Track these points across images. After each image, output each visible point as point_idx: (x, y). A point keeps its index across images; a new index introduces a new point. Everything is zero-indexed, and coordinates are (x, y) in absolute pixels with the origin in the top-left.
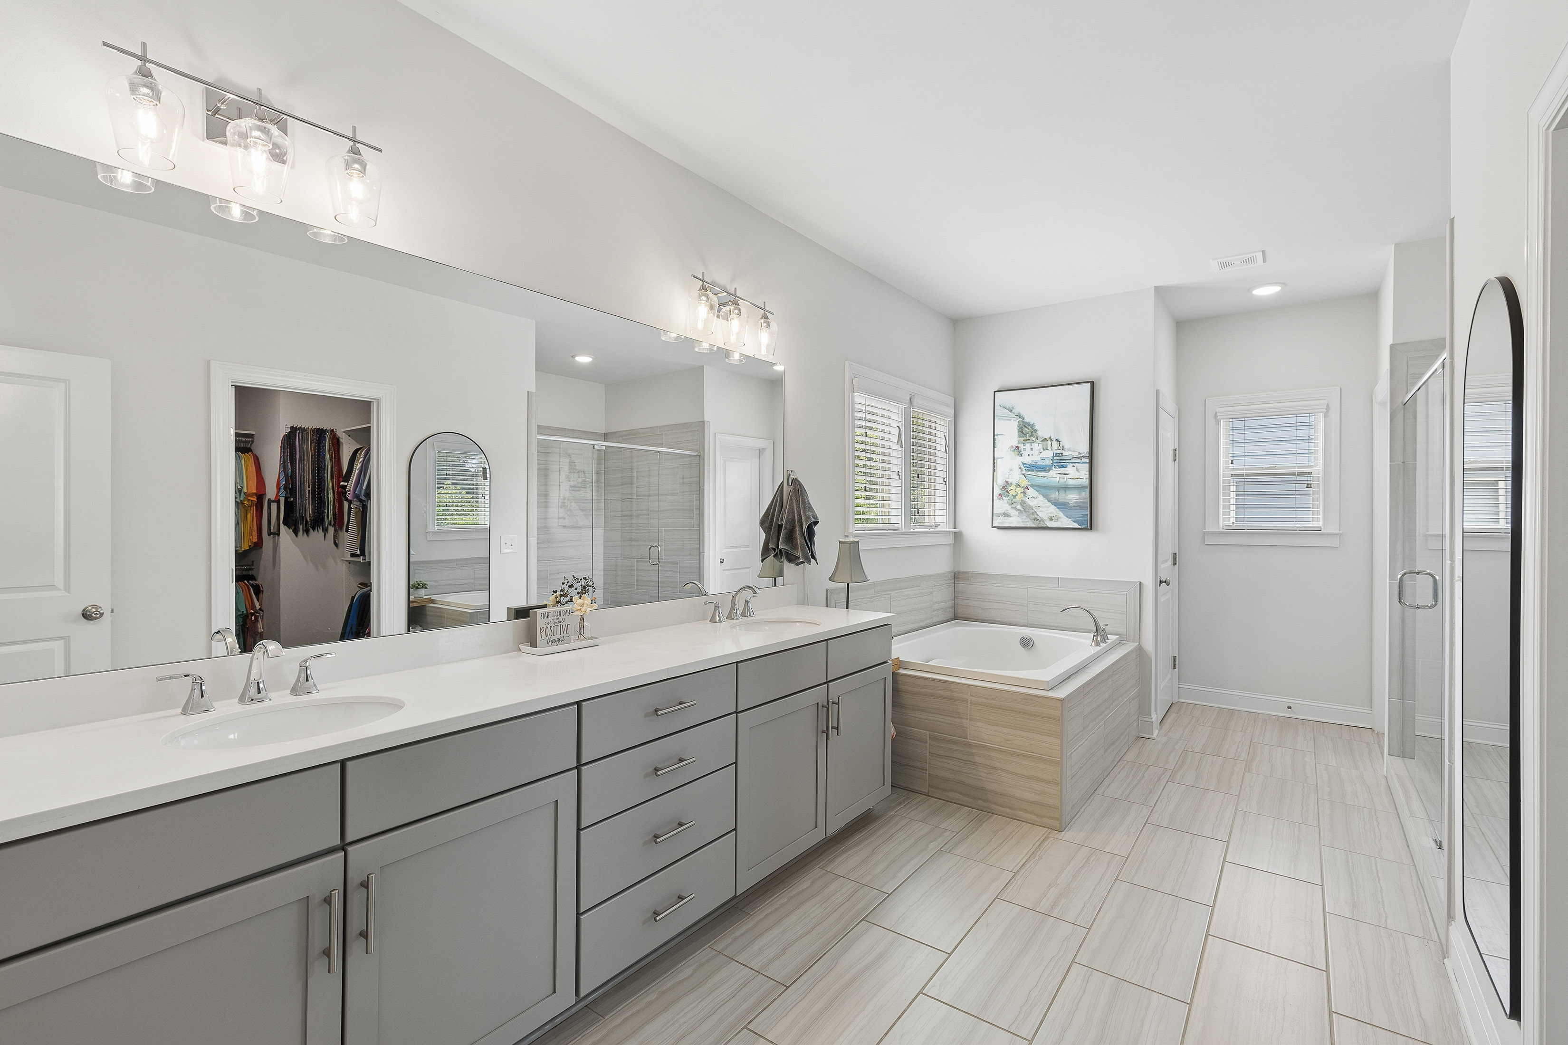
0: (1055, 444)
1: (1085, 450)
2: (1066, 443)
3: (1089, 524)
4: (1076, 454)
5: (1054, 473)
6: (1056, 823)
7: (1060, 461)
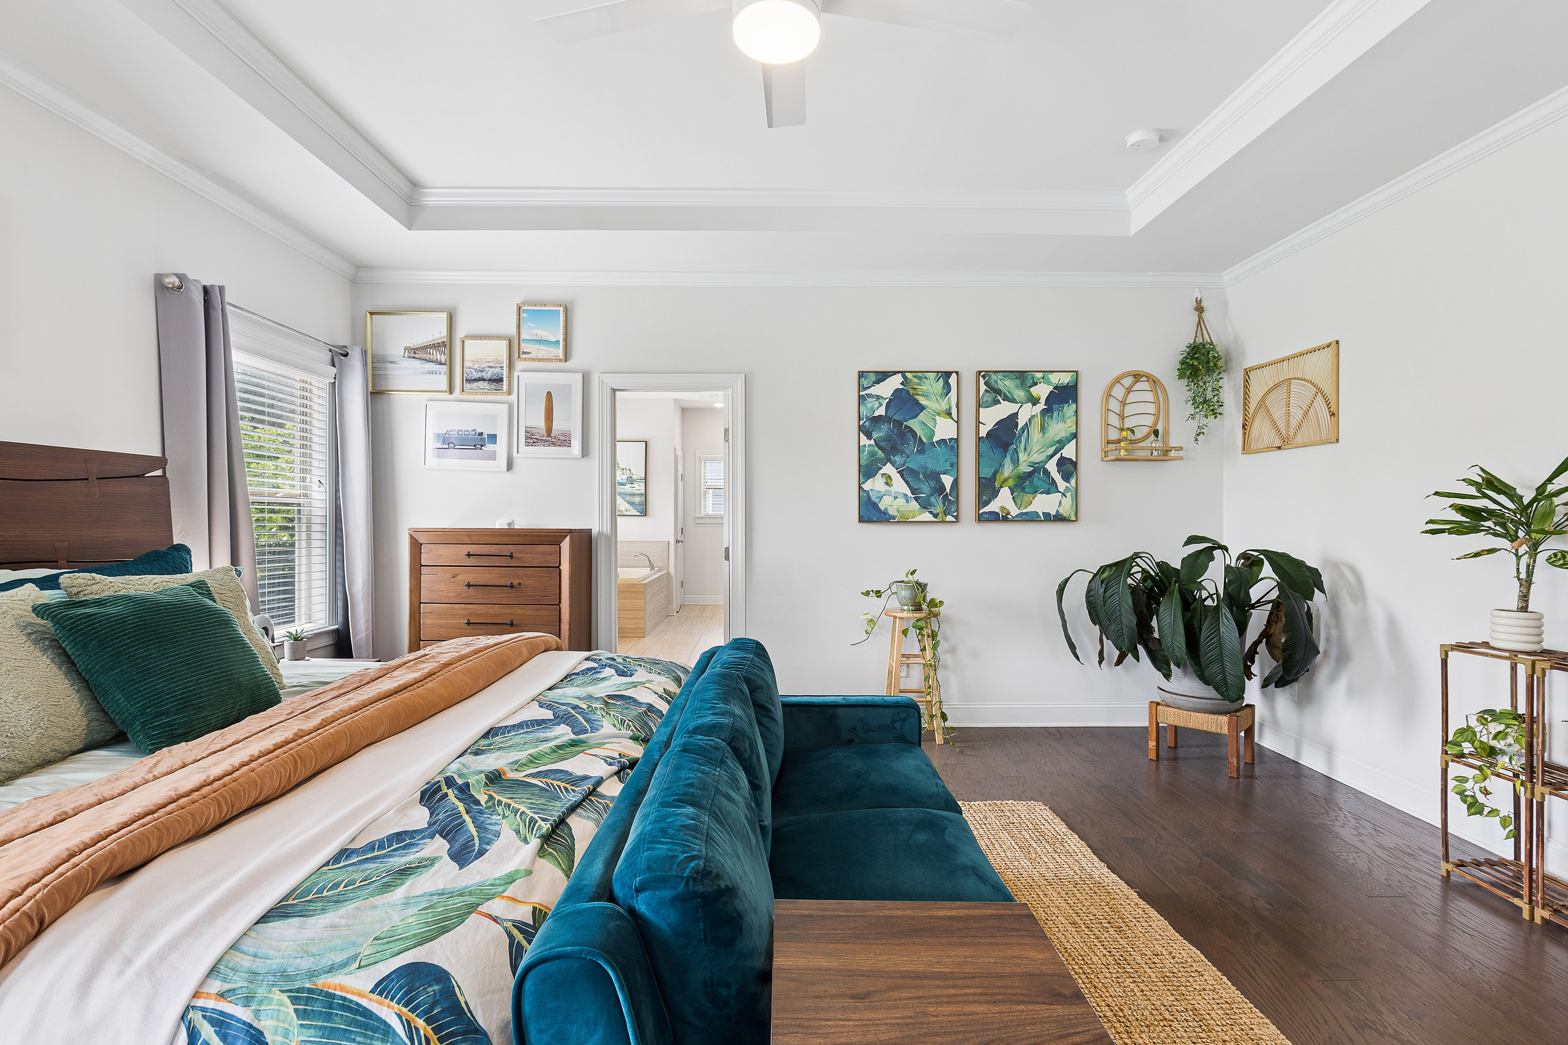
0: (628, 471)
1: (643, 476)
2: (633, 471)
3: (644, 513)
4: (639, 478)
5: (628, 486)
6: (643, 635)
7: (631, 481)
